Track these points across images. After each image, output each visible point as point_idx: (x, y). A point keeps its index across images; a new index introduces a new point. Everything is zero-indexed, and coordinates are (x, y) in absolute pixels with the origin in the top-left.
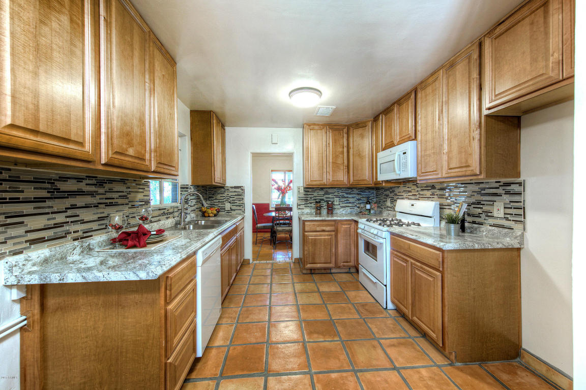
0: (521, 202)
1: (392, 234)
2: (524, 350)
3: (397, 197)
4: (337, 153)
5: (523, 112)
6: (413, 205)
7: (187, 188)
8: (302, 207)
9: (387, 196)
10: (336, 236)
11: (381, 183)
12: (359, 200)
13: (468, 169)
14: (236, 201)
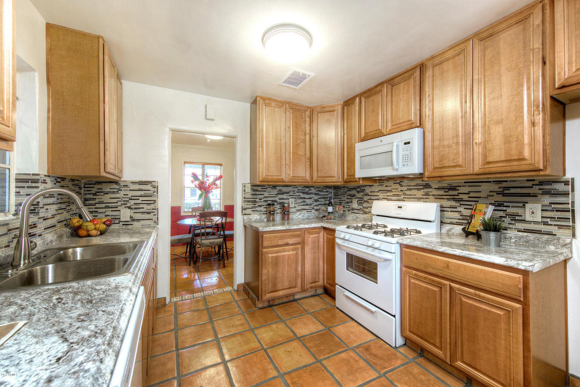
0: (569, 204)
1: (402, 246)
2: (573, 376)
3: (369, 197)
4: (299, 142)
5: (570, 100)
6: (401, 207)
7: (36, 181)
8: (248, 211)
9: (354, 196)
10: (303, 249)
11: (358, 180)
12: (316, 201)
13: (522, 163)
14: (141, 206)
